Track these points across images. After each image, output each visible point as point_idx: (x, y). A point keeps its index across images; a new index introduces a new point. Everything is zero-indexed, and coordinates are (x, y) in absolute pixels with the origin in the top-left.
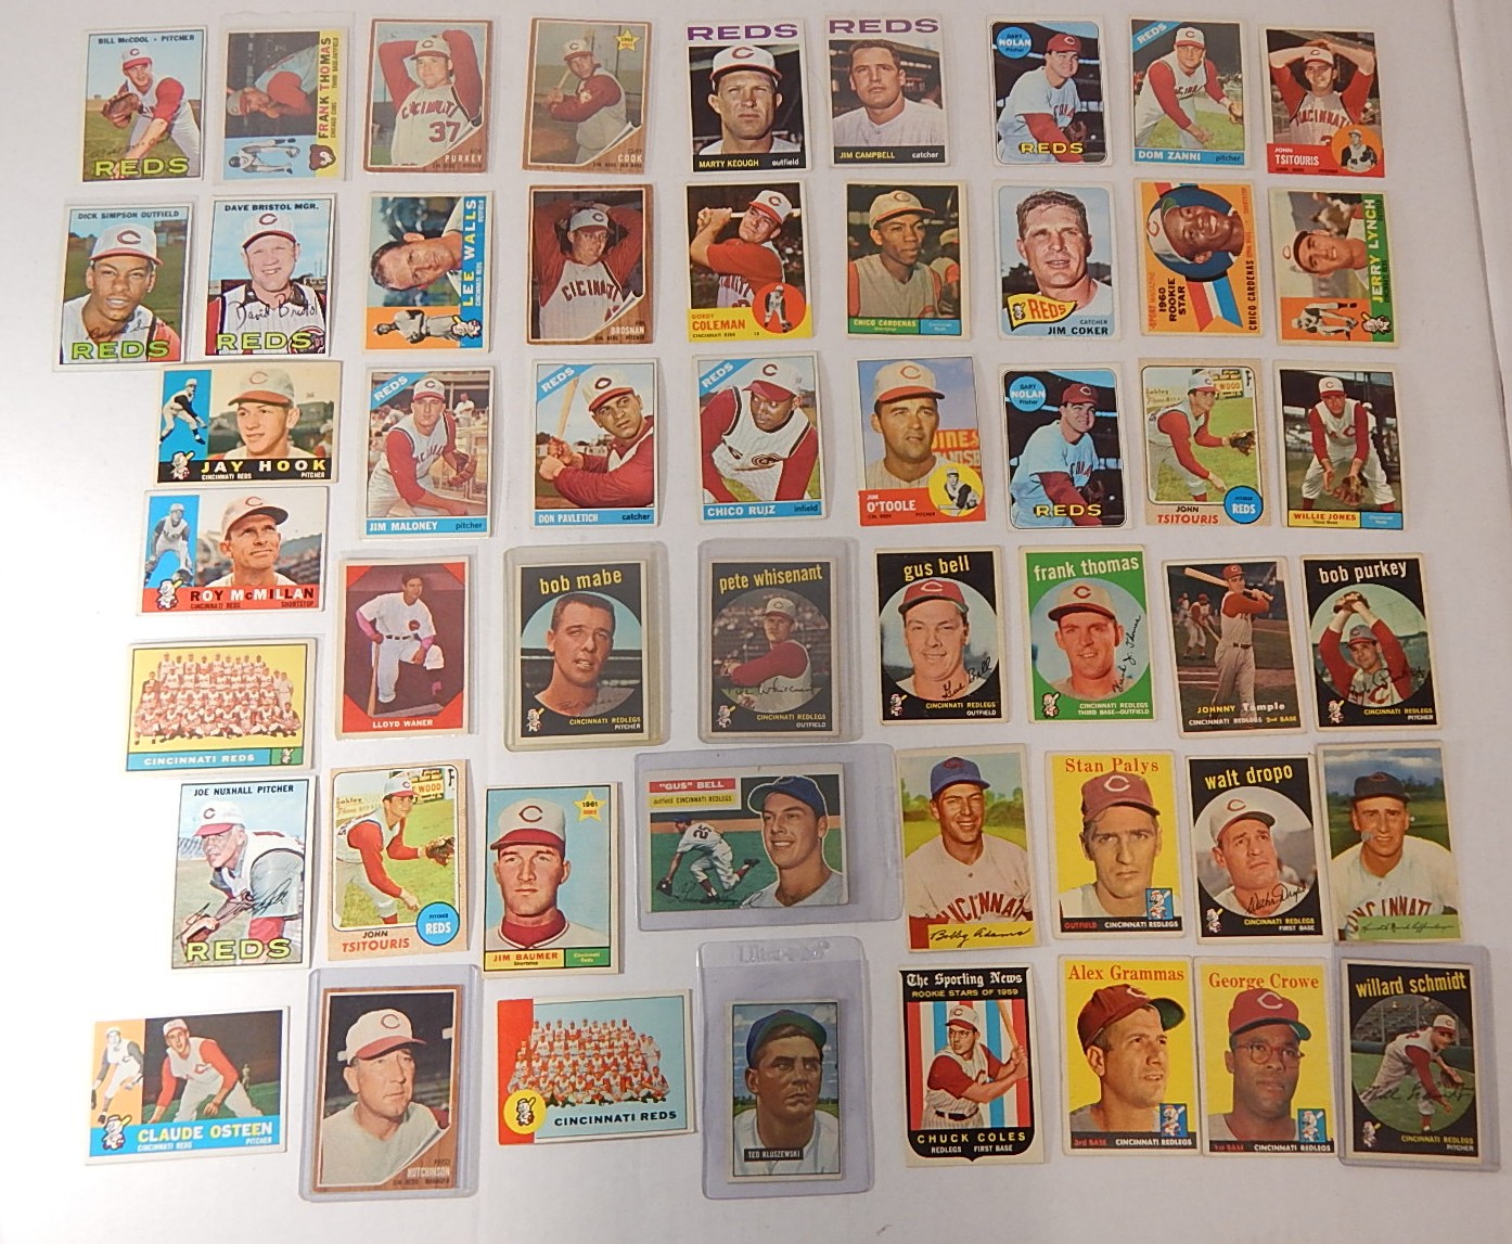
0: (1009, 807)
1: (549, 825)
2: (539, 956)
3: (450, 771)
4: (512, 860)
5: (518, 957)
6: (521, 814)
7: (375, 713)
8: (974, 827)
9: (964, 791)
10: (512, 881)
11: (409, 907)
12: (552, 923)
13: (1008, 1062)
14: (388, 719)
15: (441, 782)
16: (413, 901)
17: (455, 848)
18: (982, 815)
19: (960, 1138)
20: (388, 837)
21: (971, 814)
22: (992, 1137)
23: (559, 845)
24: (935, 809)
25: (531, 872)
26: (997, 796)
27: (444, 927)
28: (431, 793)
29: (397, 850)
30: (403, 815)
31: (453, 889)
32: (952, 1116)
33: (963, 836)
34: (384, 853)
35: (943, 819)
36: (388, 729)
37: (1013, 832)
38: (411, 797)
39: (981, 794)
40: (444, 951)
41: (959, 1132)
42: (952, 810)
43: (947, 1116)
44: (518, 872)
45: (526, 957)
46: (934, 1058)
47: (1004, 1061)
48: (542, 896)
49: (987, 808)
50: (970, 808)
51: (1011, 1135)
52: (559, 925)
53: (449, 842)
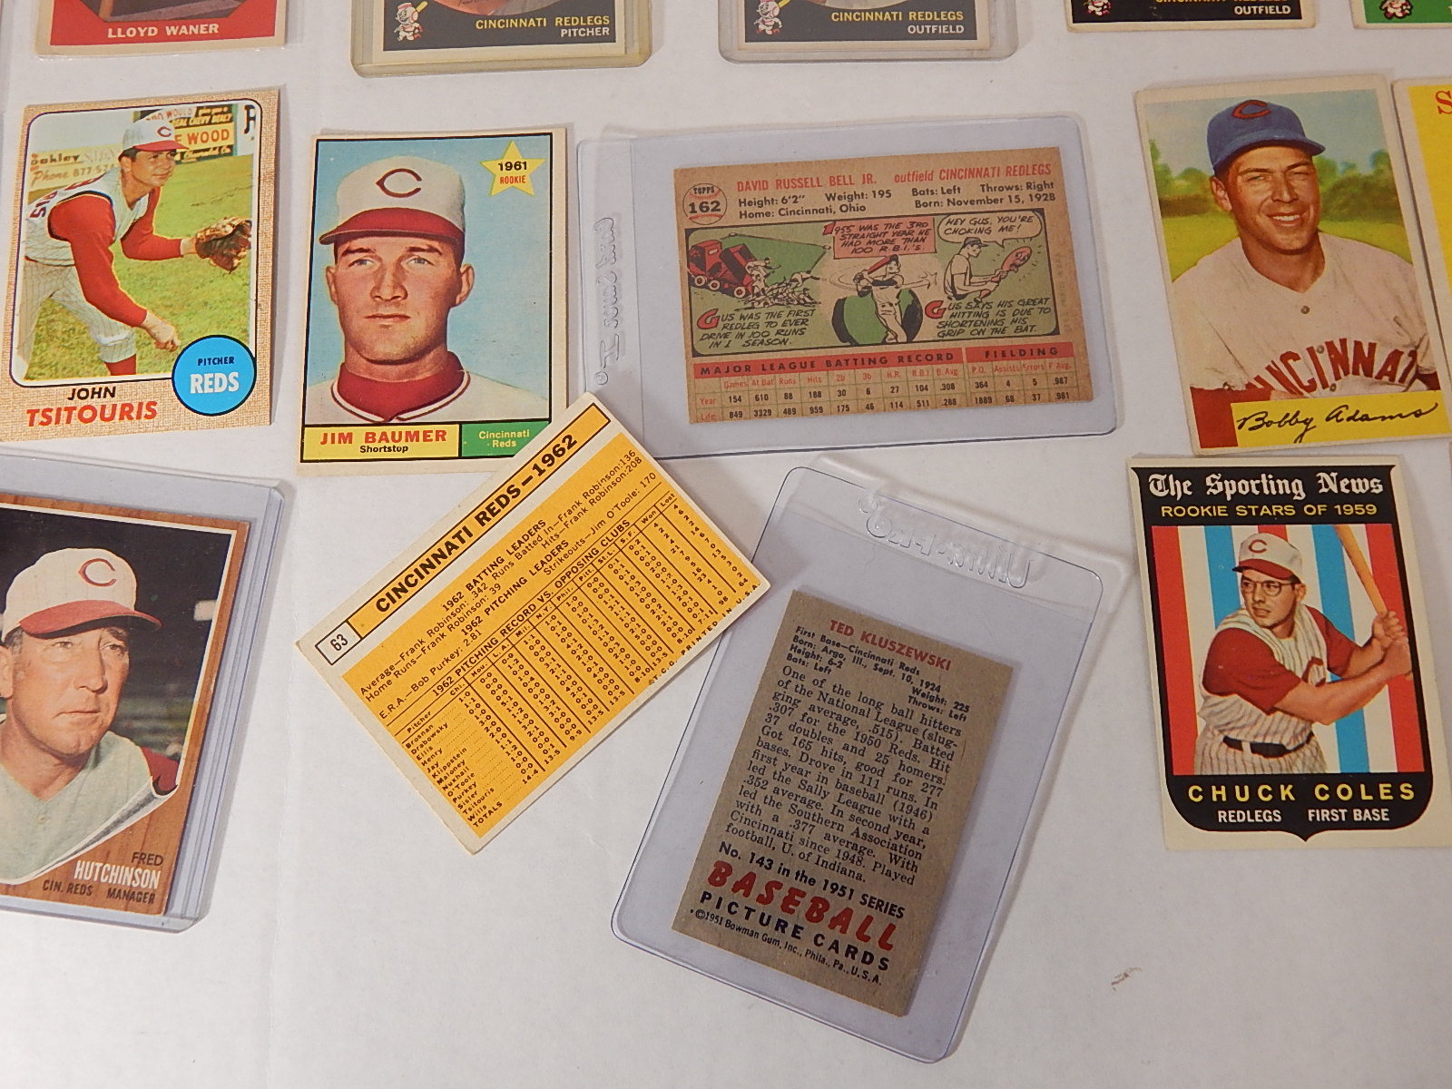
0: (1366, 185)
1: (434, 201)
2: (413, 437)
3: (248, 108)
4: (361, 262)
5: (369, 437)
6: (380, 183)
7: (113, 14)
8: (1302, 222)
9: (1276, 159)
10: (361, 299)
11: (158, 344)
12: (436, 375)
13: (1369, 643)
14: (136, 24)
15: (229, 126)
16: (167, 333)
17: (253, 240)
18: (1316, 203)
19: (1276, 793)
20: (124, 219)
21: (1294, 200)
22: (1344, 792)
23: (451, 238)
24: (1221, 193)
25: (398, 285)
26: (1340, 168)
27: (224, 382)
28: (210, 144)
29: (141, 242)
30: (155, 182)
31: (246, 314)
32: (1255, 748)
33: (1282, 239)
34: (116, 249)
35: (1239, 212)
36: (137, 39)
37: (1379, 230)
38: (173, 152)
39: (1309, 164)
40: (225, 425)
41: (1276, 781)
42: (1256, 194)
43: (1246, 746)
44: (371, 285)
45: (384, 437)
46: (1214, 633)
47: (1360, 642)
48: (417, 328)
49: (1322, 189)
50: (1290, 189)
51: (1384, 789)
52: (450, 378)
53: (241, 229)
